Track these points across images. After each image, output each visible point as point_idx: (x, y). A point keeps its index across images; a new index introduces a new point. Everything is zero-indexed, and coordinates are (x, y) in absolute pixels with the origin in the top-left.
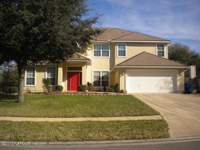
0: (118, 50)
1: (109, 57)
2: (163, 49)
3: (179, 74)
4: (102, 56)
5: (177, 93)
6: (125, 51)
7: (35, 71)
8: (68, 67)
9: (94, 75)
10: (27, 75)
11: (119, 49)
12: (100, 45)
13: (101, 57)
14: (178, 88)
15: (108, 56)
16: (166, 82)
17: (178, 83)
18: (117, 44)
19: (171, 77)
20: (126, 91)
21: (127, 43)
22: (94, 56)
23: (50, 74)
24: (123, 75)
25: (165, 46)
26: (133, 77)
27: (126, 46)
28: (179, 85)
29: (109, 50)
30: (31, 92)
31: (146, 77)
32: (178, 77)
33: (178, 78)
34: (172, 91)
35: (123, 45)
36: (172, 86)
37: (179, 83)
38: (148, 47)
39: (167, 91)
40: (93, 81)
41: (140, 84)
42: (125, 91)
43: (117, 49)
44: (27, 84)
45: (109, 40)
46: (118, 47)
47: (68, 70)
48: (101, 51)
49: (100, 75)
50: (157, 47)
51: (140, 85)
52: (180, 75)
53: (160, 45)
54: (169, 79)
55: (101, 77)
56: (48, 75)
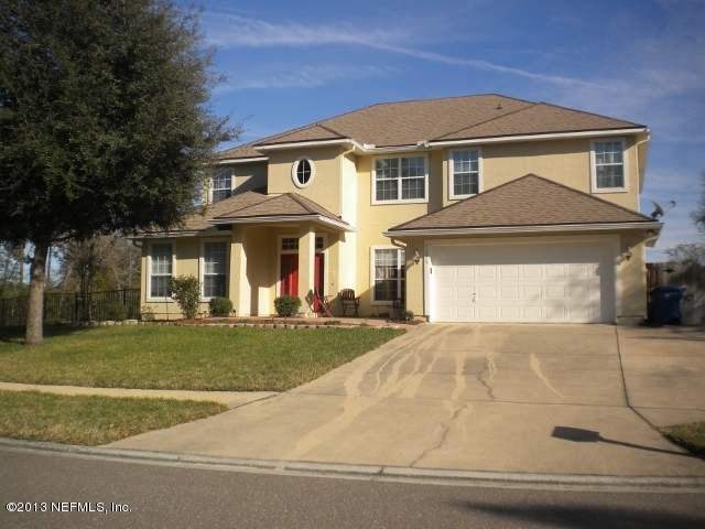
0: (452, 173)
1: (427, 199)
2: (619, 158)
3: (622, 252)
4: (403, 198)
5: (614, 324)
6: (476, 175)
7: (174, 256)
8: (285, 241)
9: (377, 262)
10: (155, 268)
11: (455, 170)
12: (395, 162)
13: (400, 200)
14: (618, 303)
15: (423, 197)
16: (574, 284)
17: (620, 287)
18: (451, 154)
19: (596, 266)
20: (427, 317)
21: (483, 146)
22: (378, 199)
23: (212, 263)
24: (417, 262)
25: (628, 147)
26: (455, 267)
27: (481, 160)
28: (624, 292)
29: (427, 177)
30: (157, 317)
31: (499, 267)
32: (619, 263)
33: (619, 268)
34: (598, 315)
35: (469, 154)
36: (596, 296)
37: (624, 284)
38: (559, 156)
39: (576, 318)
40: (373, 284)
41: (477, 292)
42: (424, 316)
43: (450, 169)
44: (153, 294)
45: (419, 143)
46: (452, 162)
47: (285, 248)
48: (400, 179)
49: (396, 262)
50: (593, 153)
51: (477, 296)
52: (628, 257)
53: (609, 144)
54: (588, 271)
55: (399, 268)
56: (207, 267)
